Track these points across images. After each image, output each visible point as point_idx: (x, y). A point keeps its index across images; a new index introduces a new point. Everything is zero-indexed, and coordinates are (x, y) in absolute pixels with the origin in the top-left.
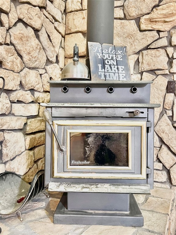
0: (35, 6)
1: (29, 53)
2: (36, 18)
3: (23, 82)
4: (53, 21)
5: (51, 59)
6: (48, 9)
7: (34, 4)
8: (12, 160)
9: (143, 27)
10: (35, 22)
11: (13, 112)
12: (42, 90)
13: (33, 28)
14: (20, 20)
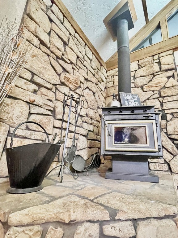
0: (94, 83)
1: (91, 102)
2: (94, 88)
3: (88, 113)
4: (101, 91)
5: (99, 107)
6: (99, 85)
7: (94, 82)
8: (81, 150)
9: (145, 90)
10: (94, 89)
11: (83, 126)
12: (95, 120)
13: (93, 92)
14: (88, 87)
